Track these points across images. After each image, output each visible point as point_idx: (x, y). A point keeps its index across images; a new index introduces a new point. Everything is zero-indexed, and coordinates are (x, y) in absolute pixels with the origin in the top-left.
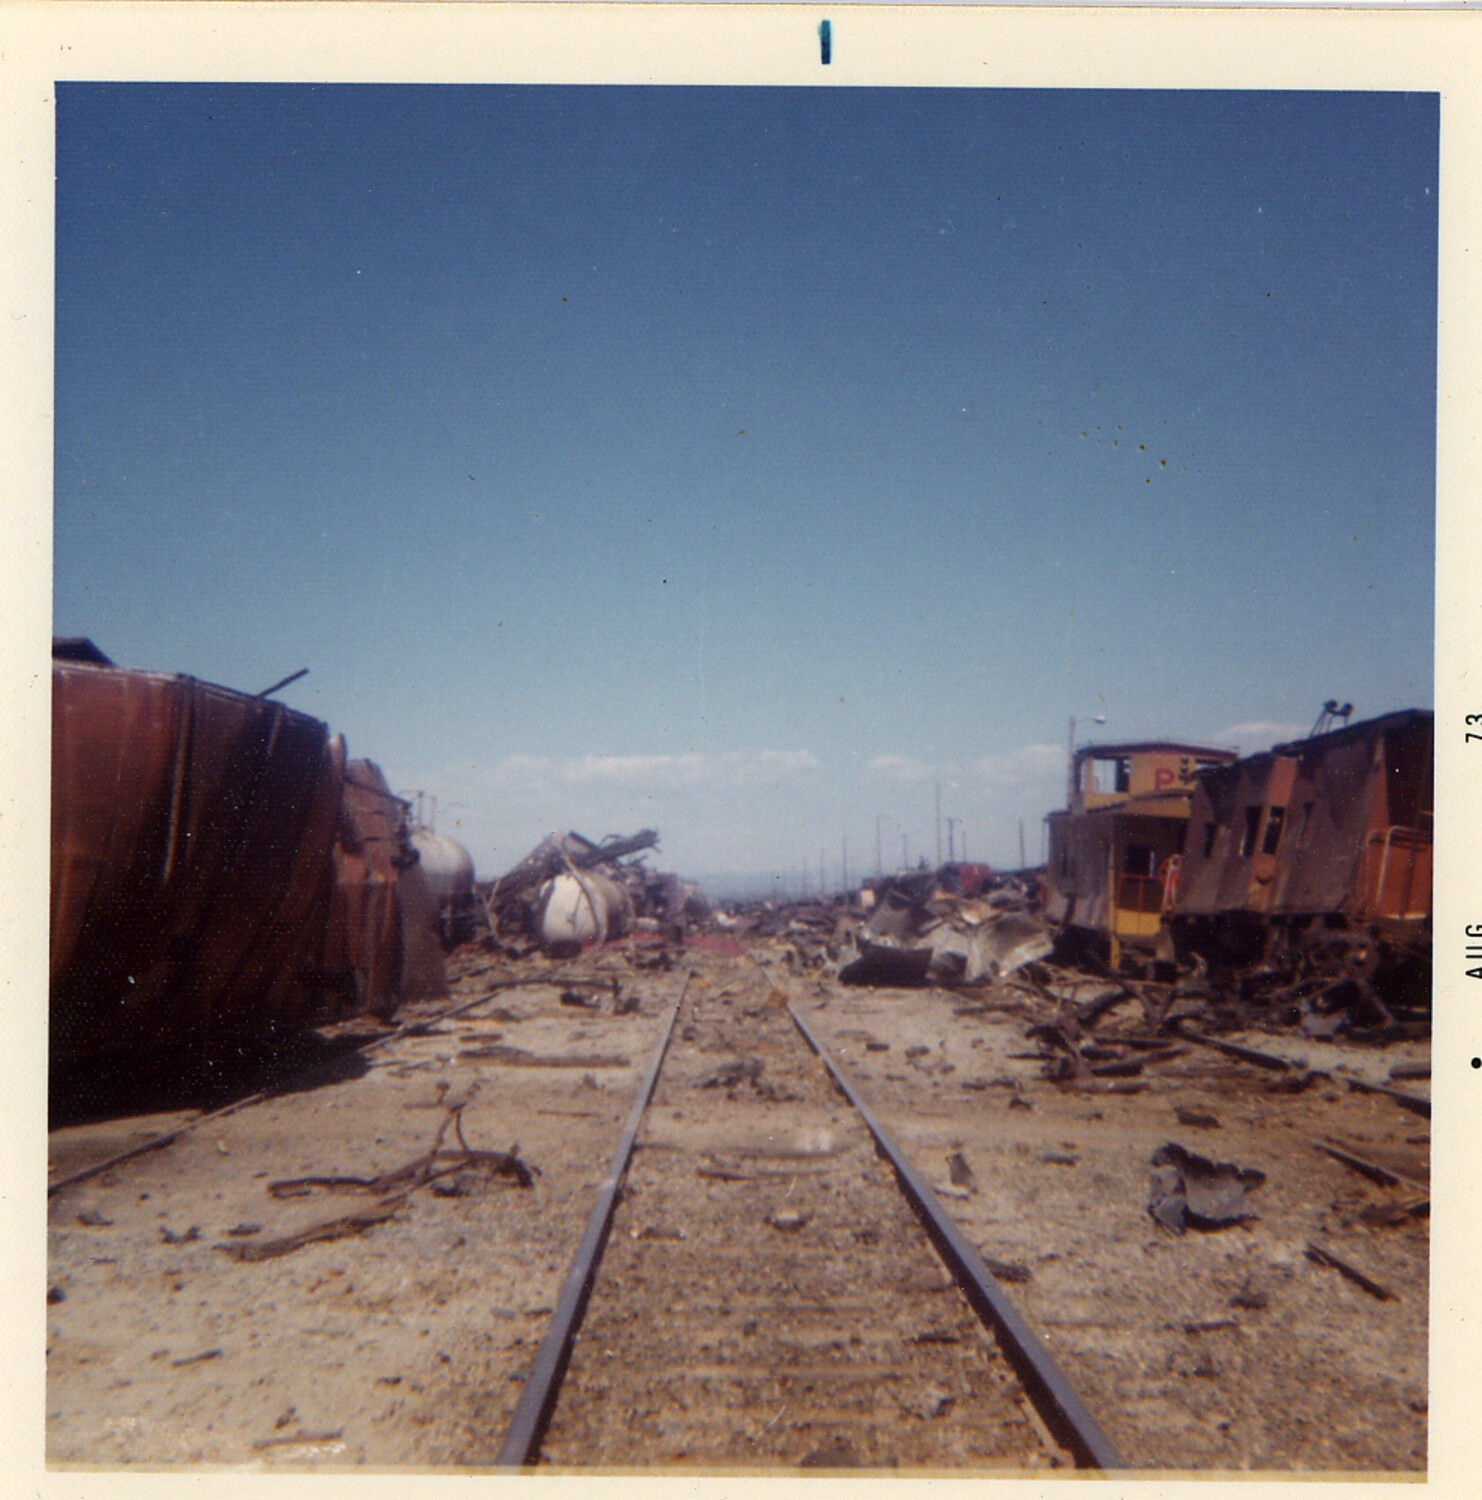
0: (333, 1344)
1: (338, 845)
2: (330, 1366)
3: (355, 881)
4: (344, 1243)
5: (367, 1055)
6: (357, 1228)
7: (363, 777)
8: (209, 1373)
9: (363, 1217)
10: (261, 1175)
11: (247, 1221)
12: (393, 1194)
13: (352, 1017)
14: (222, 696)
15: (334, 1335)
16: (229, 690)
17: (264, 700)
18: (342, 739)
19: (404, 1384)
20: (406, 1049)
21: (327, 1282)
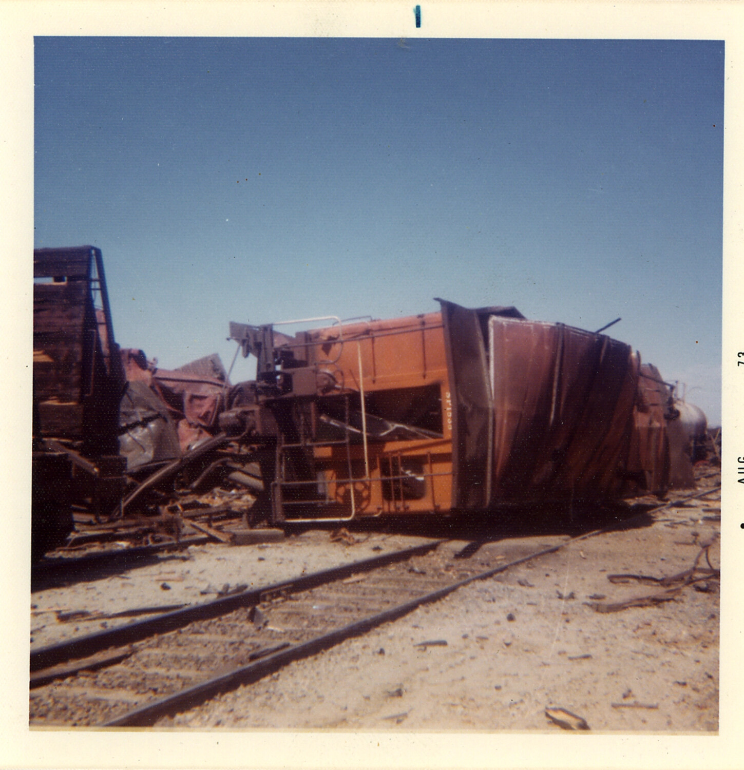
0: (648, 660)
1: (636, 407)
2: (648, 671)
3: (644, 426)
4: (648, 609)
5: (653, 515)
6: (655, 603)
7: (648, 373)
8: (586, 665)
9: (658, 598)
10: (604, 571)
11: (599, 593)
12: (672, 588)
13: (643, 495)
14: (578, 333)
15: (648, 656)
16: (580, 330)
17: (598, 335)
18: (638, 353)
19: (688, 687)
20: (673, 513)
21: (641, 628)
